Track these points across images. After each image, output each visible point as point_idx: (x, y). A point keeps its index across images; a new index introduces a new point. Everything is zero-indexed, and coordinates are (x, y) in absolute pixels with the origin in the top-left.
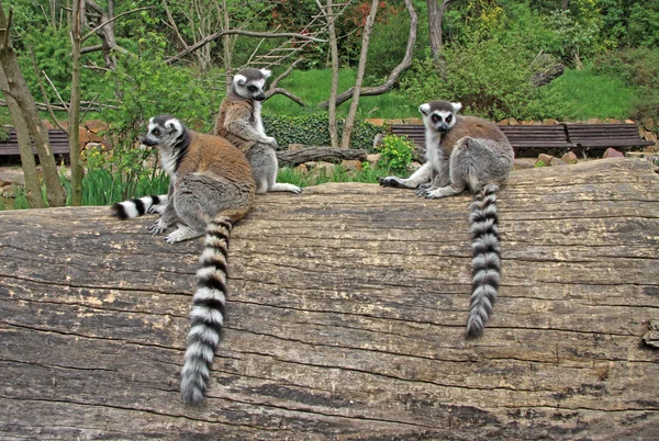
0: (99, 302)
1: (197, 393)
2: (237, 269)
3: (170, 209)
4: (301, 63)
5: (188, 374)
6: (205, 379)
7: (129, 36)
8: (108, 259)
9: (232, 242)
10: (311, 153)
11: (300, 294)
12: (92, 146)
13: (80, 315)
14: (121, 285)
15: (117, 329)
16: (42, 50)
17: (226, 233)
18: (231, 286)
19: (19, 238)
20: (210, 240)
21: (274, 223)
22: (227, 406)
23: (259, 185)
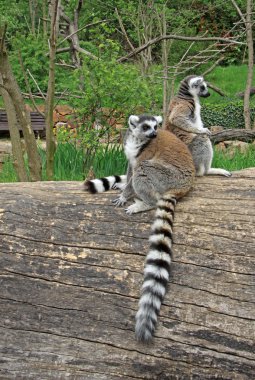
0: (75, 258)
1: (147, 333)
2: (180, 237)
3: (130, 187)
4: (223, 61)
5: (141, 317)
6: (154, 323)
7: (89, 40)
8: (82, 224)
9: (177, 215)
10: (229, 134)
11: (229, 259)
12: (61, 126)
13: (60, 267)
14: (91, 245)
15: (88, 279)
16: (26, 51)
17: (172, 207)
18: (176, 250)
19: (17, 206)
20: (160, 213)
21: (210, 201)
22: (169, 345)
23: (197, 169)
